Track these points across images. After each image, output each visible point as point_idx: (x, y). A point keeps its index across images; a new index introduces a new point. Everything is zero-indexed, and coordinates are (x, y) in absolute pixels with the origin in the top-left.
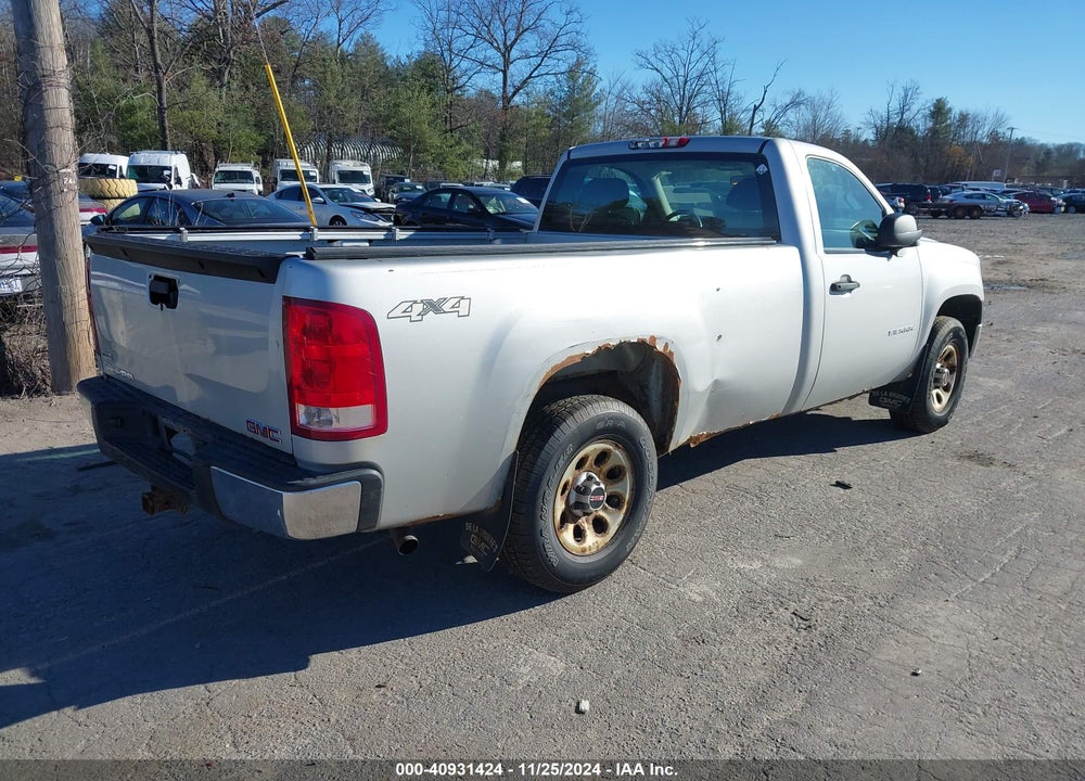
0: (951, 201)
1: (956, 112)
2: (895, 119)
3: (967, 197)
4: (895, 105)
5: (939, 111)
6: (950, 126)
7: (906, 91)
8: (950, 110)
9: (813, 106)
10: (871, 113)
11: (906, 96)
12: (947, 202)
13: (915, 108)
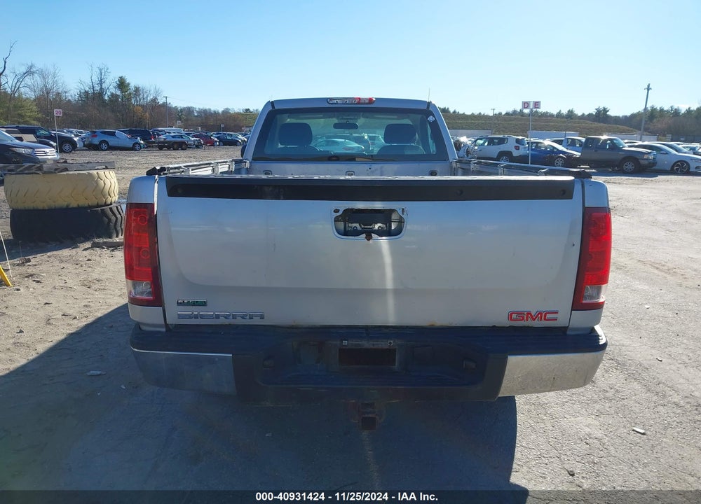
0: (165, 139)
1: (132, 86)
2: (97, 88)
3: (173, 137)
4: (96, 79)
5: (122, 84)
6: (130, 94)
7: (101, 70)
8: (129, 84)
9: (44, 76)
10: (81, 82)
11: (101, 73)
12: (162, 140)
13: (108, 82)
